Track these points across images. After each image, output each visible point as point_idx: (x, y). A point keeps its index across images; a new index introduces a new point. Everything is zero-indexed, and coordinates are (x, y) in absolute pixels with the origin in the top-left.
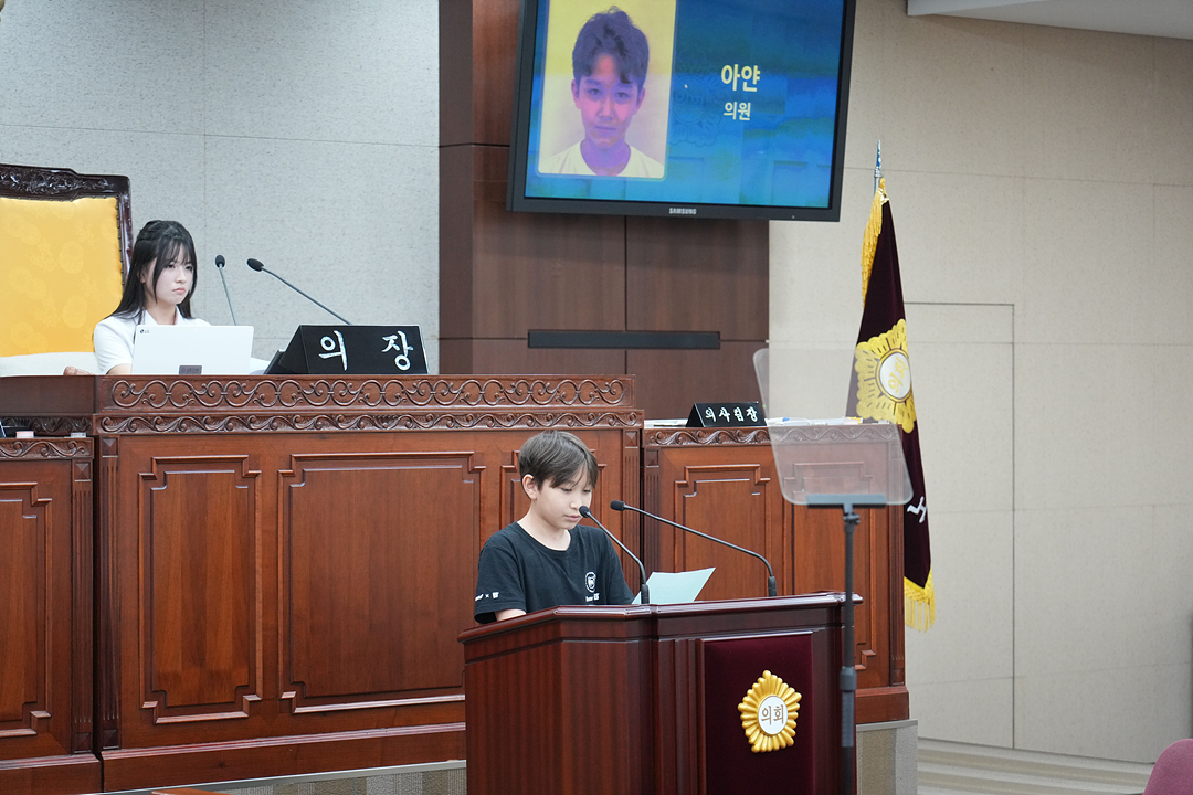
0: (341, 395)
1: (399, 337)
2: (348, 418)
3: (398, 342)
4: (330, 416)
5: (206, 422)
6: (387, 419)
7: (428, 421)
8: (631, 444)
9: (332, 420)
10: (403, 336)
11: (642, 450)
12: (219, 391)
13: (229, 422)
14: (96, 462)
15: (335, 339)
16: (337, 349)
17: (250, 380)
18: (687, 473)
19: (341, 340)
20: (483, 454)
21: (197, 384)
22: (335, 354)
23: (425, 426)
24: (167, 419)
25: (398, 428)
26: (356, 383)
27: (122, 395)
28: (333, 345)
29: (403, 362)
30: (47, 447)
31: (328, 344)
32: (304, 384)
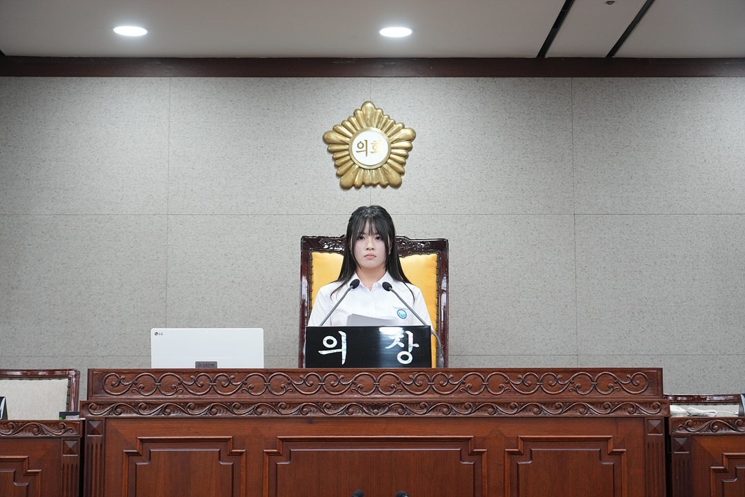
0: (332, 385)
1: (407, 336)
2: (336, 405)
3: (405, 340)
4: (317, 403)
5: (189, 407)
6: (378, 406)
7: (422, 408)
8: (655, 431)
9: (319, 406)
10: (410, 335)
11: (668, 437)
12: (208, 382)
13: (212, 407)
14: (83, 440)
15: (339, 338)
16: (339, 346)
17: (239, 372)
18: (724, 459)
19: (344, 338)
20: (484, 439)
21: (184, 376)
22: (335, 351)
23: (420, 413)
24: (150, 405)
25: (389, 414)
26: (349, 375)
27: (112, 385)
28: (335, 343)
29: (405, 357)
30: (38, 427)
31: (330, 342)
32: (294, 376)
